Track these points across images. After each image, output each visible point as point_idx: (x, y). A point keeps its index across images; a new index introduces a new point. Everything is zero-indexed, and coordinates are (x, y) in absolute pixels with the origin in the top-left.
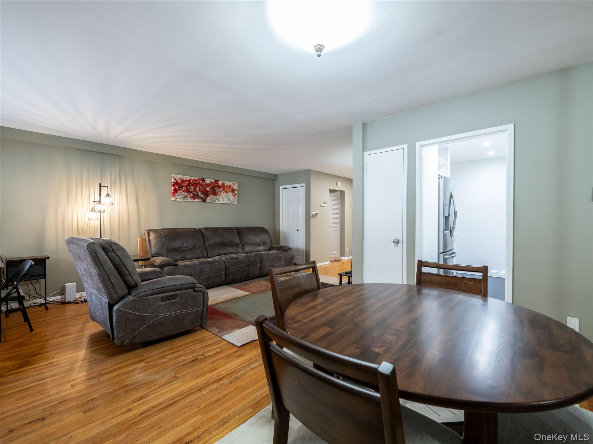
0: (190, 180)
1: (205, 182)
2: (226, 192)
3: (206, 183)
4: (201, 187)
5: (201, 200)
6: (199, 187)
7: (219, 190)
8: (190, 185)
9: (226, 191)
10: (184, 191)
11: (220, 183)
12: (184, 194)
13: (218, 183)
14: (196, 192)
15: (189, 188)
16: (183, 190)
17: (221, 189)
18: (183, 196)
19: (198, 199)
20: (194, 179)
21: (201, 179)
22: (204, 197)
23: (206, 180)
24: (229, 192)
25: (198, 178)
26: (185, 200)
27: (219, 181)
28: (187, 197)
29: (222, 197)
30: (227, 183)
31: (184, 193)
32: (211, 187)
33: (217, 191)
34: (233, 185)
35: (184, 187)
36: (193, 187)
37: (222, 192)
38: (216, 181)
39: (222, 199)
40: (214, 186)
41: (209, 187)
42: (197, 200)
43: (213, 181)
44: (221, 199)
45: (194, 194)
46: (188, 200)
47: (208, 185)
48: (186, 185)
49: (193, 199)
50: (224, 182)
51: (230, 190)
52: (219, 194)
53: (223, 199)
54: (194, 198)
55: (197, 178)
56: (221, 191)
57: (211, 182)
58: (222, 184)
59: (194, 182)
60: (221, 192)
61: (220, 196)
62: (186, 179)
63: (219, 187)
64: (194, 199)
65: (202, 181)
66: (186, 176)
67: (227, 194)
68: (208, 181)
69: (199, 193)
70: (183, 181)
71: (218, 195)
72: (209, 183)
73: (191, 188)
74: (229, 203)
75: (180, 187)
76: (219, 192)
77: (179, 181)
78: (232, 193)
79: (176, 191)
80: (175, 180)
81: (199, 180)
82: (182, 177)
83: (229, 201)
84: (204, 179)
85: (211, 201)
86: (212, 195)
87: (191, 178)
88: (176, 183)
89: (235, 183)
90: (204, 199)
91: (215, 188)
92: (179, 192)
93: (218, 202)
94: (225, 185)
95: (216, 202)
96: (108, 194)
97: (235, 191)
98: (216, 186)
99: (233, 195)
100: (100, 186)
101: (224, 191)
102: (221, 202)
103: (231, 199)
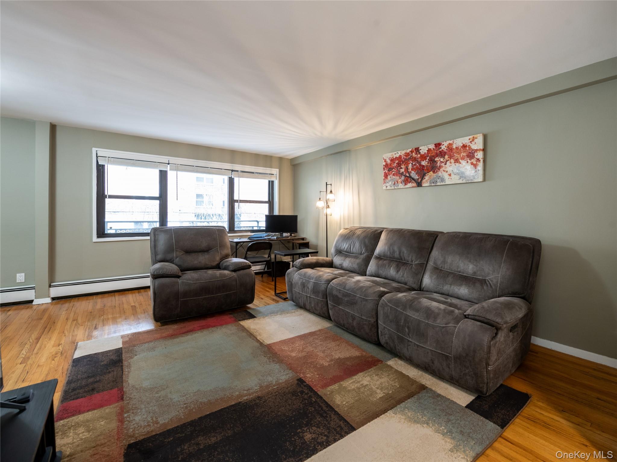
0: (400, 156)
1: (420, 153)
2: (457, 161)
3: (421, 155)
4: (414, 164)
5: (415, 185)
6: (412, 164)
7: (442, 160)
8: (400, 164)
9: (456, 158)
10: (394, 175)
11: (443, 148)
12: (394, 179)
13: (441, 148)
14: (408, 172)
15: (400, 169)
17: (446, 157)
18: (393, 181)
19: (411, 183)
20: (406, 153)
21: (414, 149)
22: (419, 178)
23: (421, 150)
24: (463, 159)
25: (410, 150)
26: (396, 188)
27: (443, 143)
28: (398, 183)
29: (447, 172)
30: (458, 143)
31: (394, 177)
32: (428, 158)
33: (439, 163)
34: (471, 142)
35: (394, 168)
36: (405, 165)
37: (448, 163)
38: (438, 145)
39: (448, 177)
40: (433, 156)
41: (426, 159)
42: (410, 185)
43: (432, 147)
44: (446, 176)
45: (405, 176)
46: (399, 187)
47: (423, 157)
48: (396, 166)
50: (451, 142)
51: (465, 154)
52: (442, 167)
53: (450, 175)
54: (406, 182)
55: (408, 151)
56: (447, 161)
57: (429, 150)
58: (448, 147)
59: (405, 157)
60: (446, 164)
61: (444, 171)
62: (396, 157)
63: (442, 154)
64: (405, 184)
65: (416, 152)
66: (396, 153)
67: (457, 164)
68: (424, 150)
69: (413, 172)
70: (392, 160)
71: (441, 170)
72: (426, 152)
73: (402, 168)
74: (464, 182)
75: (390, 169)
76: (443, 164)
77: (389, 162)
78: (468, 160)
79: (386, 176)
80: (385, 161)
81: (412, 152)
82: (392, 155)
83: (462, 179)
84: (419, 148)
85: (430, 183)
86: (431, 172)
87: (401, 153)
88: (386, 166)
89: (475, 136)
90: (419, 181)
91: (436, 159)
92: (389, 177)
93: (442, 184)
94: (454, 147)
95: (438, 184)
96: (331, 192)
97: (476, 154)
98: (437, 155)
99: (472, 164)
100: (327, 185)
101: (452, 159)
102: (446, 183)
103: (467, 172)
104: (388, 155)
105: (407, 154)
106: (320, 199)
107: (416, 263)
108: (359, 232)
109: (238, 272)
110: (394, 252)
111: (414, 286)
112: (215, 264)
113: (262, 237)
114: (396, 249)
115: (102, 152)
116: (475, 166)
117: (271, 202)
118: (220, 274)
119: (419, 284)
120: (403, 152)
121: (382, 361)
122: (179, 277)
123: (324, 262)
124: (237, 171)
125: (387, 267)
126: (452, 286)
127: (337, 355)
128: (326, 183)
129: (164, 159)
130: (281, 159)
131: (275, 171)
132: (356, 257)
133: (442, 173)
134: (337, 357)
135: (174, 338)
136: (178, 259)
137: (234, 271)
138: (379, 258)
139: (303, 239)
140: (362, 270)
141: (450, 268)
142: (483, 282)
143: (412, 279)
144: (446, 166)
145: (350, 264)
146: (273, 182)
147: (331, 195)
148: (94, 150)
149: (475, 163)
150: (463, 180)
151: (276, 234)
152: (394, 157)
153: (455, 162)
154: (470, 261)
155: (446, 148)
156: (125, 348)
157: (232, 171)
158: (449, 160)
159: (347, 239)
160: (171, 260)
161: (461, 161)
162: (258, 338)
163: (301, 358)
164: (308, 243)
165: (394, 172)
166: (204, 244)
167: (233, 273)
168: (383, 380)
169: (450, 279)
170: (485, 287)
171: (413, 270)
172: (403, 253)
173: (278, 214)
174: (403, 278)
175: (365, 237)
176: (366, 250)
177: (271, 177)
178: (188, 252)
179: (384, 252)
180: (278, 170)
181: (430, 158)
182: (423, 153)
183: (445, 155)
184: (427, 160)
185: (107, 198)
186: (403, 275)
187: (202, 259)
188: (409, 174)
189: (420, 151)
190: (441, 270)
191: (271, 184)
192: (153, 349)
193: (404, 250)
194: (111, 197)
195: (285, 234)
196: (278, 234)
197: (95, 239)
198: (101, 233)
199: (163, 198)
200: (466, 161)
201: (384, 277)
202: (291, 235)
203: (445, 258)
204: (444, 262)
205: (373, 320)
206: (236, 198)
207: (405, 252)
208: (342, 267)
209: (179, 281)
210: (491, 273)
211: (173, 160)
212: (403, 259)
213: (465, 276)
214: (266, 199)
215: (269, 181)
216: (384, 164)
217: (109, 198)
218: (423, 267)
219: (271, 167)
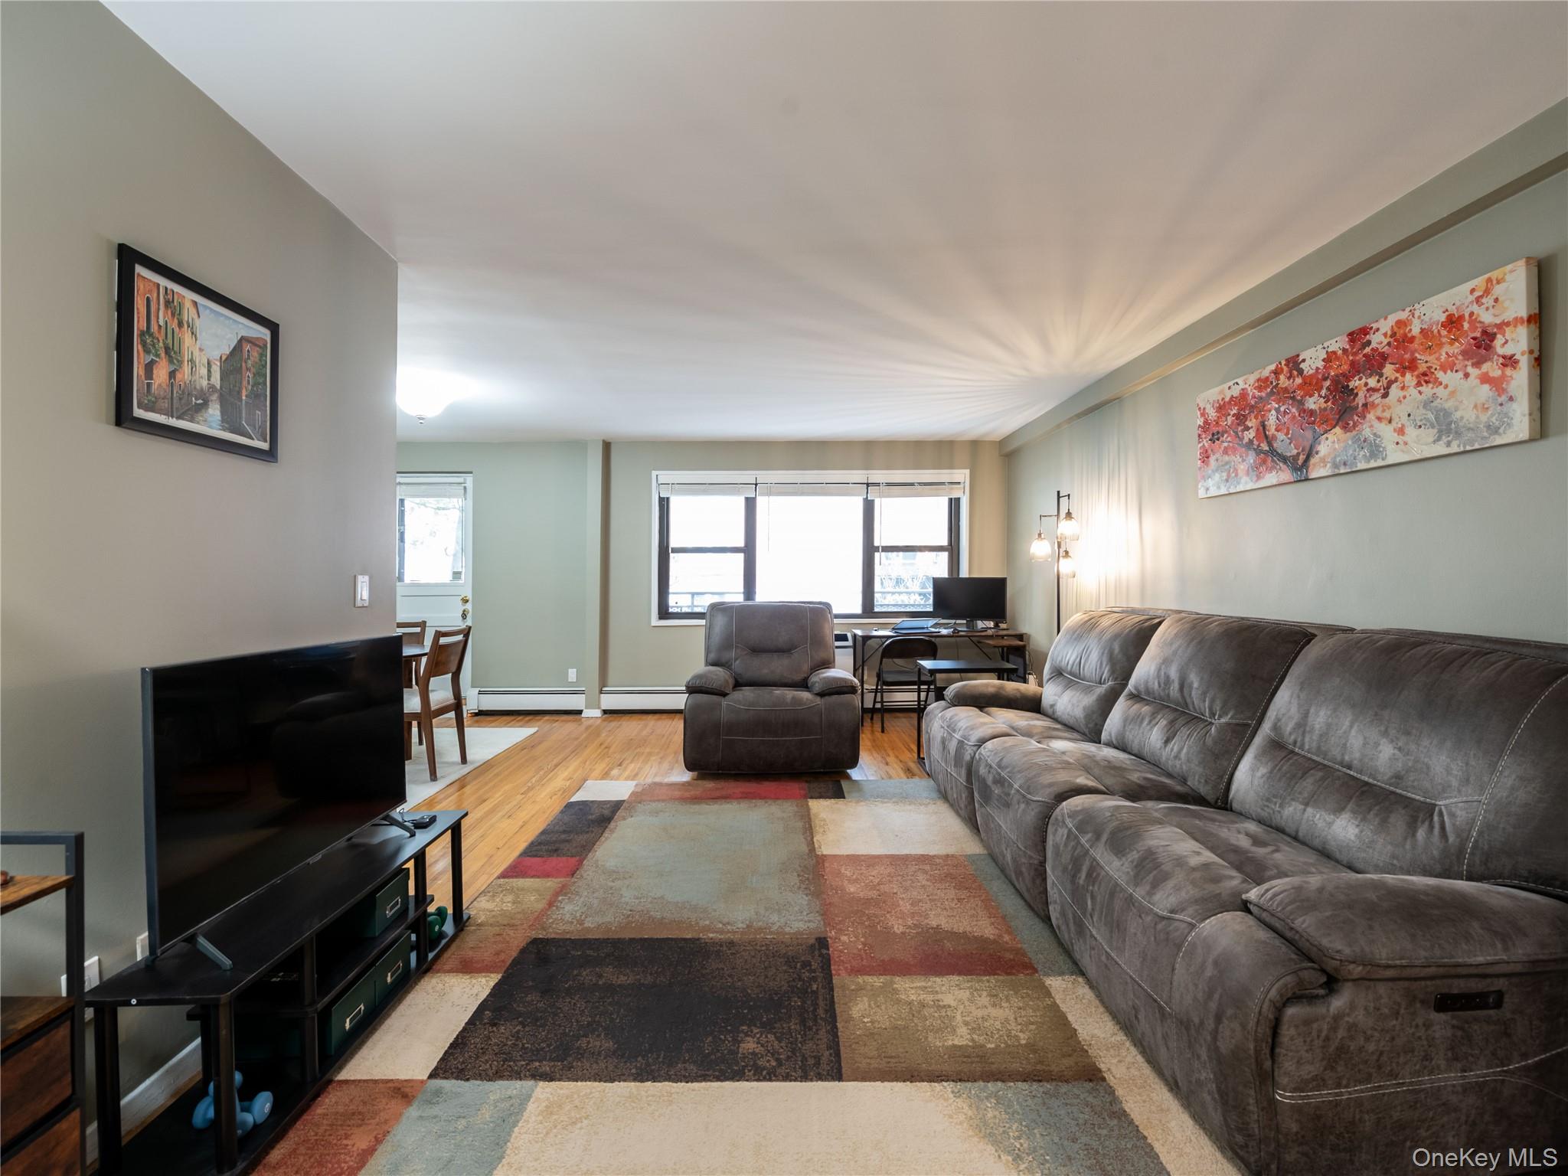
0: (1244, 394)
1: (1301, 372)
2: (1426, 378)
3: (1305, 377)
4: (1282, 409)
5: (1286, 475)
6: (1277, 410)
7: (1372, 382)
8: (1244, 415)
9: (1422, 368)
10: (1227, 451)
11: (1378, 340)
12: (1227, 462)
13: (1369, 343)
14: (1266, 437)
15: (1243, 431)
16: (1226, 448)
17: (1389, 370)
18: (1225, 470)
19: (1274, 473)
20: (1259, 380)
21: (1283, 363)
22: (1298, 454)
23: (1304, 361)
24: (1448, 366)
25: (1273, 367)
26: (1231, 490)
27: (1375, 326)
28: (1236, 475)
29: (1391, 421)
30: (1432, 311)
31: (1226, 458)
32: (1328, 383)
33: (1361, 395)
34: (1478, 300)
35: (1226, 432)
36: (1256, 418)
37: (1394, 391)
39: (1396, 437)
40: (1343, 375)
41: (1320, 389)
42: (1271, 478)
43: (1339, 344)
44: (1387, 432)
45: (1259, 451)
46: (1241, 488)
47: (1311, 384)
48: (1232, 422)
49: (1255, 478)
50: (1403, 315)
51: (1456, 349)
52: (1374, 406)
53: (1401, 431)
54: (1260, 469)
55: (1266, 372)
56: (1390, 383)
57: (1330, 358)
58: (1393, 335)
59: (1257, 394)
60: (1385, 395)
61: (1379, 419)
62: (1233, 397)
63: (1375, 363)
64: (1259, 477)
65: (1291, 372)
66: (1231, 383)
67: (1427, 390)
68: (1313, 360)
69: (1281, 436)
70: (1222, 408)
71: (1371, 416)
72: (1320, 364)
73: (1247, 428)
74: (1454, 449)
75: (1215, 438)
76: (1376, 398)
77: (1212, 414)
78: (1470, 369)
79: (1205, 457)
80: (1203, 415)
81: (1277, 372)
82: (1221, 392)
83: (1445, 439)
84: (1298, 356)
85: (1336, 466)
86: (1338, 430)
87: (1246, 382)
88: (1206, 427)
89: (1496, 275)
90: (1300, 462)
91: (1355, 383)
92: (1212, 459)
93: (1373, 464)
94: (1415, 330)
95: (1361, 466)
96: (1068, 514)
97: (1500, 340)
98: (1356, 369)
99: (1485, 378)
100: (1059, 497)
101: (1408, 376)
102: (1390, 461)
103: (1466, 413)
104: (1210, 396)
105: (1263, 383)
106: (1040, 535)
107: (1223, 720)
108: (1105, 622)
109: (827, 697)
110: (1168, 681)
111: (1204, 790)
112: (798, 677)
113: (923, 628)
114: (1173, 673)
115: (666, 476)
116: (1498, 384)
117: (953, 549)
118: (793, 698)
119: (1223, 786)
120: (1252, 379)
121: (1035, 971)
122: (724, 695)
123: (1018, 695)
124: (878, 484)
125: (1146, 722)
126: (1310, 810)
127: (939, 919)
128: (1058, 492)
129: (748, 476)
130: (975, 445)
131: (962, 475)
132: (1088, 690)
133: (1371, 426)
134: (934, 924)
135: (694, 804)
136: (737, 662)
137: (821, 695)
138: (1135, 697)
139: (1020, 637)
140: (1091, 725)
141: (1319, 748)
142: (1421, 812)
143: (1200, 770)
144: (1387, 400)
145: (1070, 706)
146: (958, 500)
147: (1069, 523)
148: (654, 473)
149: (1496, 373)
150: (1448, 444)
151: (958, 622)
152: (1227, 399)
153: (1419, 384)
154: (1385, 734)
155: (1386, 341)
156: (628, 802)
157: (868, 485)
158: (1396, 380)
159: (1075, 639)
160: (727, 663)
161: (1440, 375)
162: (815, 839)
163: (859, 900)
164: (1024, 647)
165: (1226, 444)
166: (783, 637)
167: (818, 698)
168: (994, 1012)
169: (1308, 784)
170: (1421, 834)
171: (1209, 741)
172: (1191, 686)
173: (967, 576)
174: (1178, 763)
175: (1116, 637)
176: (1112, 672)
177: (952, 489)
178: (756, 650)
179: (1147, 682)
180: (967, 472)
181: (1333, 381)
182: (1311, 372)
183: (1382, 366)
184: (1323, 392)
186: (1180, 751)
187: (777, 667)
188: (1270, 444)
189: (1302, 366)
190: (1292, 752)
191: (954, 505)
192: (656, 813)
193: (1195, 680)
195: (980, 624)
196: (965, 622)
197: (655, 621)
198: (664, 613)
199: (749, 550)
200: (1460, 375)
201: (1135, 751)
202: (997, 626)
203: (1306, 715)
204: (1302, 725)
205: (1036, 858)
206: (877, 541)
207: (1196, 685)
208: (1054, 713)
209: (724, 702)
210: (1455, 783)
211: (764, 476)
212: (1191, 708)
213: (1367, 784)
214: (944, 542)
215: (951, 500)
216: (1200, 422)
218: (1239, 737)
219: (951, 467)
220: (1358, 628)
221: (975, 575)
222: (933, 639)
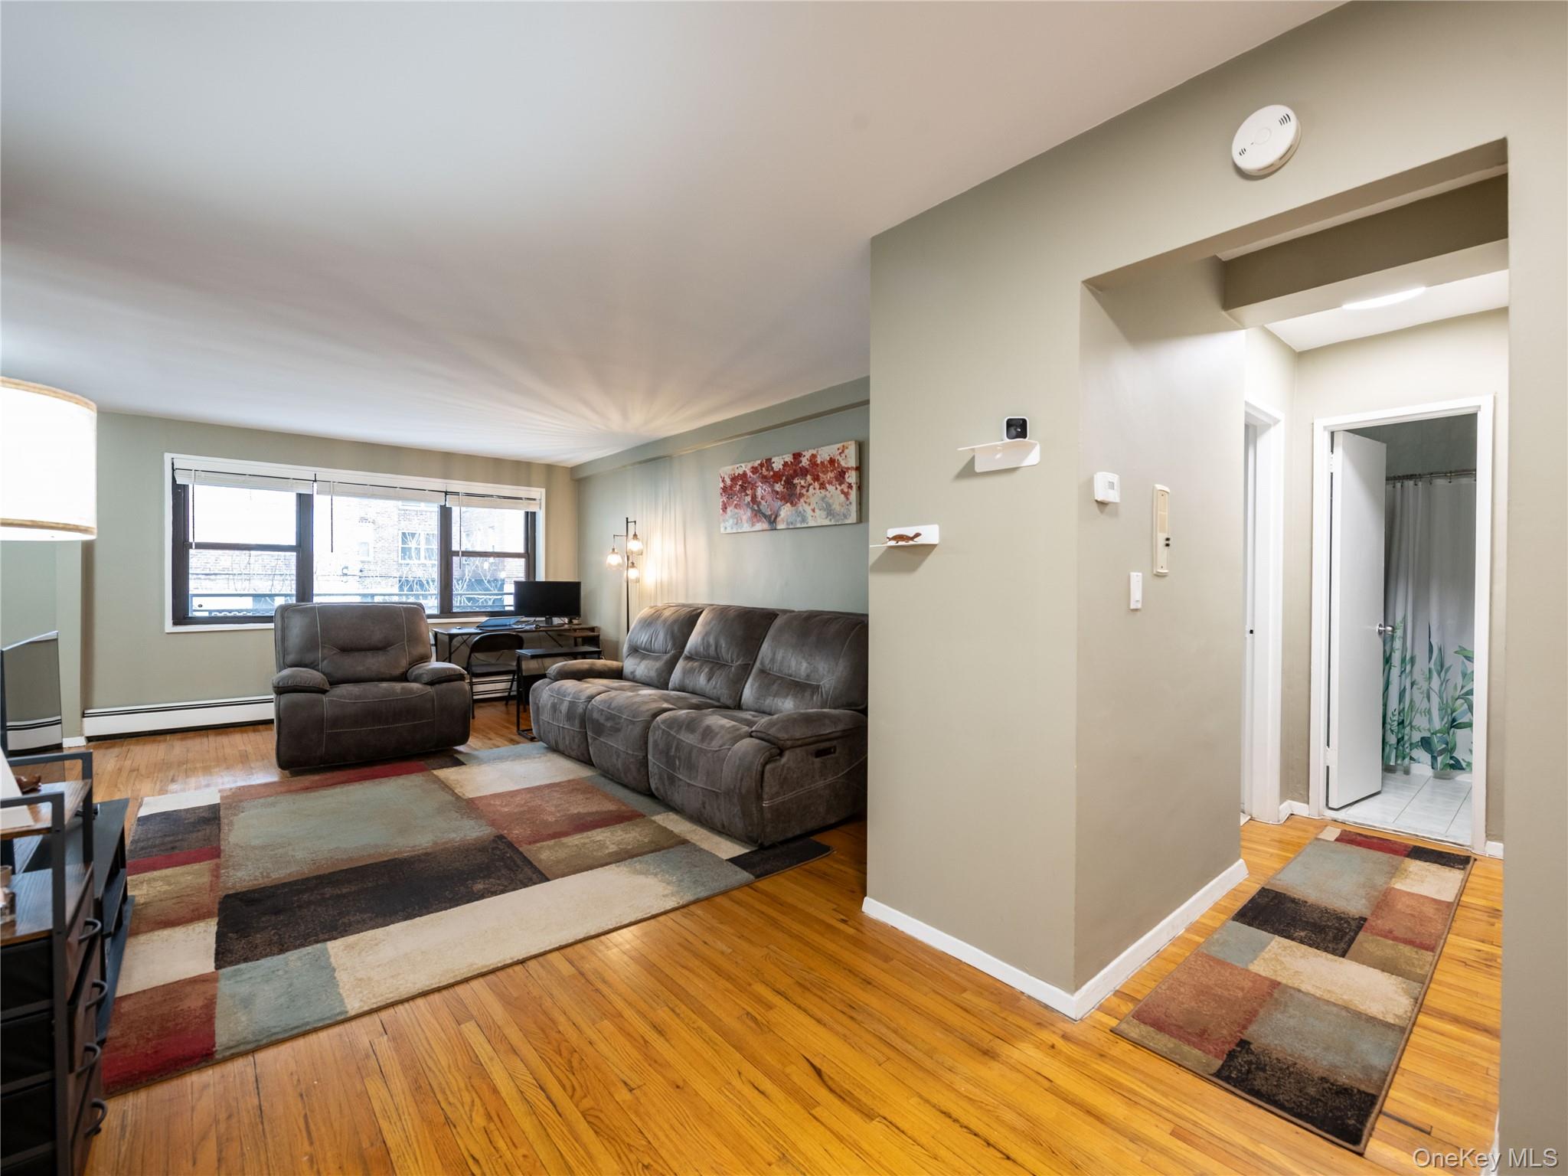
0: (745, 474)
1: (772, 468)
2: (822, 486)
3: (774, 472)
4: (764, 487)
5: (765, 526)
6: (762, 487)
7: (803, 483)
8: (745, 486)
9: (821, 480)
10: (738, 507)
11: (805, 462)
12: (737, 514)
13: (801, 462)
14: (756, 501)
15: (744, 496)
16: (736, 505)
17: (809, 477)
18: (735, 518)
19: (760, 523)
20: (753, 467)
21: (764, 461)
22: (772, 514)
23: (774, 463)
24: (830, 483)
25: (759, 462)
26: (738, 530)
27: (804, 453)
28: (741, 522)
29: (809, 504)
30: (824, 454)
31: (736, 510)
32: (784, 478)
33: (798, 488)
34: (840, 453)
35: (736, 494)
36: (751, 489)
37: (811, 487)
38: (797, 456)
39: (811, 513)
40: (791, 475)
41: (781, 481)
42: (759, 526)
43: (789, 458)
44: (808, 510)
45: (753, 509)
46: (744, 530)
47: (777, 477)
48: (739, 489)
49: (751, 525)
50: (814, 452)
51: (833, 475)
52: (803, 495)
53: (813, 510)
54: (754, 520)
55: (756, 464)
56: (810, 485)
57: (785, 464)
58: (811, 460)
59: (752, 475)
60: (808, 491)
61: (806, 502)
62: (739, 474)
63: (804, 472)
64: (753, 524)
65: (767, 467)
66: (738, 465)
67: (823, 491)
68: (778, 464)
69: (763, 503)
70: (734, 479)
71: (802, 500)
72: (781, 467)
73: (747, 495)
74: (833, 523)
75: (730, 497)
76: (804, 491)
77: (728, 482)
78: (838, 486)
79: (725, 509)
80: (723, 481)
81: (761, 465)
82: (733, 470)
83: (829, 518)
84: (771, 459)
85: (788, 524)
86: (788, 504)
87: (745, 468)
88: (725, 489)
89: (845, 444)
90: (772, 519)
91: (796, 481)
92: (729, 509)
93: (803, 526)
94: (819, 462)
95: (799, 526)
96: (635, 535)
97: (847, 475)
98: (795, 475)
99: (842, 492)
100: (627, 522)
101: (816, 483)
102: (810, 524)
103: (836, 507)
104: (728, 470)
105: (754, 470)
106: (612, 549)
107: (738, 663)
108: (667, 613)
109: (436, 686)
110: (709, 645)
111: (729, 702)
112: (397, 671)
113: (508, 625)
114: (712, 641)
116: (846, 495)
117: (529, 556)
119: (738, 698)
120: (750, 465)
121: (645, 816)
122: (322, 692)
123: (606, 669)
124: (456, 494)
125: (697, 671)
126: (776, 699)
127: (577, 809)
128: (627, 519)
129: (306, 471)
130: (550, 468)
131: (538, 493)
132: (657, 659)
133: (802, 506)
134: (575, 811)
136: (325, 662)
137: (432, 683)
138: (689, 658)
139: (593, 629)
140: (662, 680)
141: (780, 670)
142: (814, 690)
143: (726, 692)
144: (808, 493)
145: (646, 671)
146: (533, 514)
147: (635, 542)
149: (846, 490)
150: (830, 520)
151: (538, 619)
152: (736, 475)
153: (820, 489)
154: (804, 657)
155: (808, 463)
156: (224, 804)
157: (447, 493)
158: (811, 484)
159: (647, 625)
160: (312, 664)
161: (827, 485)
162: (456, 791)
163: (515, 814)
164: (599, 636)
165: (736, 502)
166: (377, 636)
167: (428, 687)
168: (628, 836)
169: (775, 687)
171: (731, 676)
172: (721, 647)
173: (544, 580)
174: (715, 691)
175: (675, 622)
176: (674, 644)
177: (528, 504)
178: (346, 649)
179: (696, 648)
180: (544, 490)
181: (786, 478)
182: (778, 470)
183: (806, 475)
184: (783, 483)
185: (192, 548)
186: (716, 684)
187: (373, 663)
188: (758, 507)
189: (773, 465)
190: (769, 674)
191: (530, 519)
192: (270, 805)
193: (723, 643)
194: (201, 546)
195: (558, 620)
196: (544, 619)
197: (169, 627)
198: (183, 618)
199: (303, 549)
200: (834, 488)
201: (690, 690)
202: (571, 621)
203: (774, 654)
204: (773, 660)
205: (641, 754)
206: (455, 547)
207: (723, 646)
208: (633, 676)
209: (326, 698)
211: (323, 473)
212: (721, 659)
213: (797, 682)
214: (521, 549)
215: (527, 513)
216: (722, 485)
217: (196, 548)
218: (746, 670)
219: (528, 485)
220: (796, 610)
221: (551, 579)
222: (520, 634)
